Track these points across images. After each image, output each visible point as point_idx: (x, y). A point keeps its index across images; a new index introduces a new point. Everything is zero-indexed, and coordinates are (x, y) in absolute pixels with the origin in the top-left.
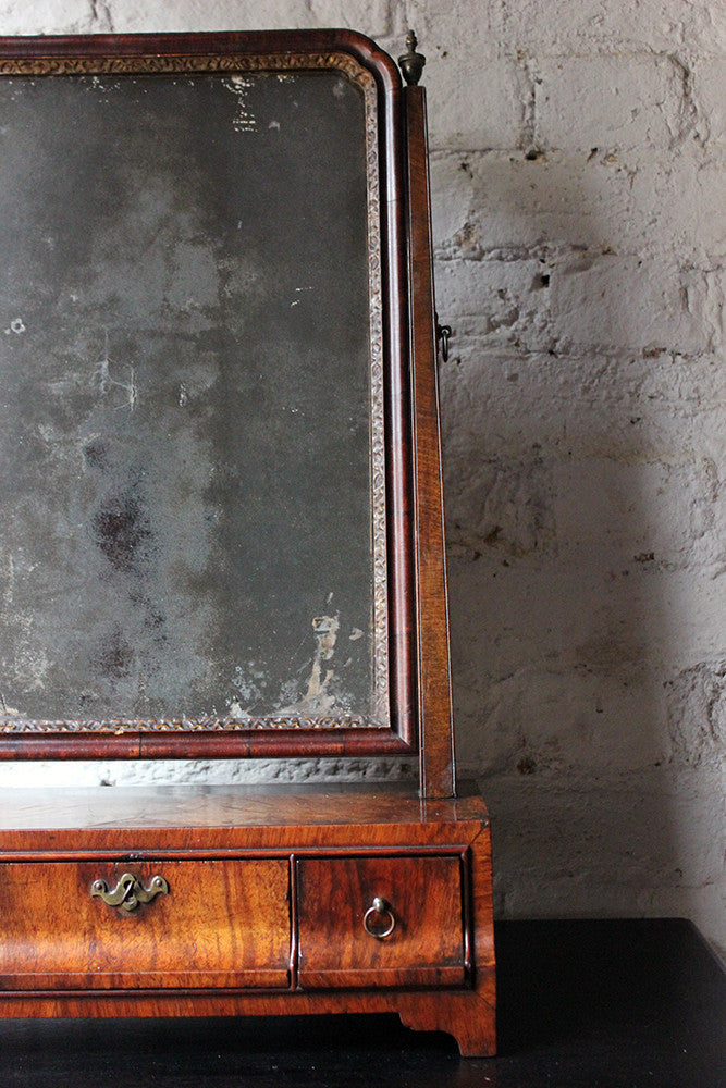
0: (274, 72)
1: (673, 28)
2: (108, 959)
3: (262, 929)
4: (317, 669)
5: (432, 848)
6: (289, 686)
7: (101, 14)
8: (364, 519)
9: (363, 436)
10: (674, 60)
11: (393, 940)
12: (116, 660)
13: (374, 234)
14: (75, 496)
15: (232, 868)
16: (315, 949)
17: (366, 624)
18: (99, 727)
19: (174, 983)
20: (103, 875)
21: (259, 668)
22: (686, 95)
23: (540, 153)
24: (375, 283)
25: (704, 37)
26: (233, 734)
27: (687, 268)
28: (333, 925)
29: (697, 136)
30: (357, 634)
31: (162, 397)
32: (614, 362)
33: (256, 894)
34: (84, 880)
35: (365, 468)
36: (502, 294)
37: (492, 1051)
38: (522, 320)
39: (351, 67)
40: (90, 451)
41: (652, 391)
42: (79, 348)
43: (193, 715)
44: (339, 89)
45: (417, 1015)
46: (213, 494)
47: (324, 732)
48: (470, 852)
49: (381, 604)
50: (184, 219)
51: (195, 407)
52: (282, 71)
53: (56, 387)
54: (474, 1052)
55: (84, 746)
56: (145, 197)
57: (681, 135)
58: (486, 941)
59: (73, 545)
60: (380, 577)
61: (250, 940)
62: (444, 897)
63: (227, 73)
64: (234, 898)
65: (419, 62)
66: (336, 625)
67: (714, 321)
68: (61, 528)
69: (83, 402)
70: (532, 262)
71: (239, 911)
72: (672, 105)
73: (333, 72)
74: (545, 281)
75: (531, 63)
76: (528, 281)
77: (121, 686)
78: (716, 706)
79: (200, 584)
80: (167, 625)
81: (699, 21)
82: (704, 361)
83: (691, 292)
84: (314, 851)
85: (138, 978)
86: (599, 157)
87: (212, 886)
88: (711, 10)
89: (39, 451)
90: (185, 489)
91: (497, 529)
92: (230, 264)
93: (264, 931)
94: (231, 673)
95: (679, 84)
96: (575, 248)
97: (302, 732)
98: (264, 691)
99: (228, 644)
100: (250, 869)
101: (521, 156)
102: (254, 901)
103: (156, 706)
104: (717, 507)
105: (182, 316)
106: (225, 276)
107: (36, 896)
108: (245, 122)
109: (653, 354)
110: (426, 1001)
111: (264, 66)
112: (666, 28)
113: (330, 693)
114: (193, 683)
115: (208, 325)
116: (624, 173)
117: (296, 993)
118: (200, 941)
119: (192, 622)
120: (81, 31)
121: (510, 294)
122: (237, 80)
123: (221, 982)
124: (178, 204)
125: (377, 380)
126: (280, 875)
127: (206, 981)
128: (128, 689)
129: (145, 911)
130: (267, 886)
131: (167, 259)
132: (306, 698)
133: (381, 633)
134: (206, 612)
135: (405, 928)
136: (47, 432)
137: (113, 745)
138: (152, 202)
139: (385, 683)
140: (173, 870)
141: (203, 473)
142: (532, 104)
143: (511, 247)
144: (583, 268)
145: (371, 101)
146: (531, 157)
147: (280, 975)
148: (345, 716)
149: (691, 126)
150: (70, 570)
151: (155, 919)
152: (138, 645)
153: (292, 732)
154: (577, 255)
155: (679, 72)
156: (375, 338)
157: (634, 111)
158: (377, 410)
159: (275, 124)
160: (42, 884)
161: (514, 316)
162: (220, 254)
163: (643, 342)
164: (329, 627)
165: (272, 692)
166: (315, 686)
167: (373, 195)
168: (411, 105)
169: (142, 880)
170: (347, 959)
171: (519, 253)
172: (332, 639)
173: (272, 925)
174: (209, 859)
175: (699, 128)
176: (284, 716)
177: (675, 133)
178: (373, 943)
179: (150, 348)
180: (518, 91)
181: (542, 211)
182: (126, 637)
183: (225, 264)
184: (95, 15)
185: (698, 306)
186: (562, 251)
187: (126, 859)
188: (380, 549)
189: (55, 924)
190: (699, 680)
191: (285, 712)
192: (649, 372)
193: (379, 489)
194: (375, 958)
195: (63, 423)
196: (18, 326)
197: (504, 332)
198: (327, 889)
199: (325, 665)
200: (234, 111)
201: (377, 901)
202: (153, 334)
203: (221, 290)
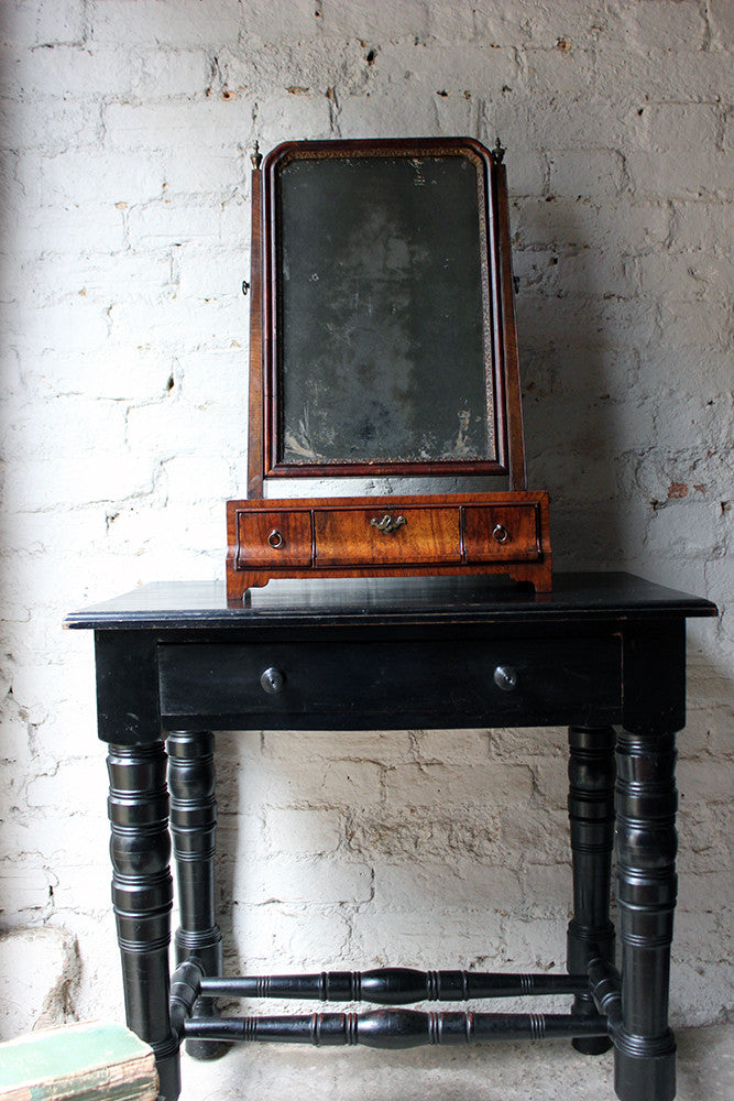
0: (433, 157)
1: (618, 136)
2: (380, 552)
3: (448, 539)
4: (460, 435)
5: (522, 503)
6: (448, 443)
7: (335, 128)
8: (481, 367)
9: (480, 328)
10: (618, 152)
11: (506, 544)
12: (367, 432)
13: (483, 234)
14: (345, 356)
15: (434, 512)
16: (473, 547)
17: (483, 414)
18: (360, 461)
19: (410, 561)
20: (377, 516)
21: (433, 434)
22: (624, 170)
23: (553, 198)
24: (485, 257)
25: (633, 141)
26: (423, 463)
27: (625, 255)
28: (479, 537)
29: (630, 190)
30: (479, 419)
31: (384, 309)
32: (589, 301)
33: (445, 524)
34: (369, 518)
35: (481, 342)
36: (534, 267)
37: (550, 589)
38: (544, 280)
39: (469, 154)
40: (351, 335)
41: (608, 315)
42: (345, 287)
43: (404, 456)
44: (464, 165)
45: (517, 574)
46: (408, 356)
47: (466, 462)
48: (539, 504)
49: (490, 405)
50: (392, 227)
51: (400, 315)
52: (437, 157)
53: (333, 306)
54: (542, 590)
55: (355, 470)
56: (374, 216)
57: (622, 190)
58: (546, 544)
59: (345, 379)
60: (489, 393)
61: (442, 544)
62: (528, 524)
63: (411, 158)
64: (435, 526)
65: (502, 153)
66: (469, 415)
67: (637, 280)
68: (339, 371)
69: (347, 313)
70: (549, 252)
71: (437, 532)
72: (617, 174)
73: (461, 157)
74: (555, 261)
75: (548, 153)
76: (547, 261)
77: (369, 443)
78: (639, 470)
79: (405, 396)
80: (390, 415)
81: (630, 133)
82: (633, 301)
83: (627, 267)
84: (470, 504)
85: (395, 559)
86: (582, 200)
87: (424, 521)
88: (637, 128)
89: (327, 335)
90: (397, 352)
91: (533, 383)
92: (415, 248)
93: (449, 540)
94: (420, 436)
95: (621, 166)
96: (570, 245)
97: (455, 462)
98: (436, 445)
99: (419, 423)
100: (442, 512)
101: (543, 199)
102: (444, 527)
103: (386, 452)
104: (639, 372)
105: (393, 272)
106: (412, 254)
107: (347, 526)
108: (420, 181)
109: (608, 298)
110: (521, 568)
111: (428, 153)
112: (614, 137)
113: (467, 446)
114: (402, 442)
115: (404, 276)
116: (594, 208)
117: (465, 565)
118: (420, 544)
119: (403, 413)
120: (325, 138)
121: (538, 268)
122: (416, 161)
123: (431, 561)
124: (389, 220)
125: (486, 302)
126: (456, 515)
127: (425, 560)
128: (373, 445)
129: (395, 532)
130: (449, 521)
131: (385, 246)
132: (456, 448)
133: (490, 418)
134: (408, 409)
135: (510, 538)
136: (330, 327)
137: (368, 469)
138: (377, 220)
139: (493, 441)
140: (408, 514)
141: (405, 346)
142: (549, 173)
143: (539, 244)
144: (575, 254)
145: (480, 171)
146: (548, 200)
147: (458, 557)
148: (474, 456)
149: (627, 185)
150: (344, 390)
151: (400, 536)
152: (377, 425)
153: (450, 463)
154: (571, 248)
155: (621, 158)
156: (485, 283)
157: (599, 178)
158: (486, 316)
159: (434, 182)
160: (349, 520)
161: (541, 277)
162: (409, 243)
163: (604, 291)
164: (465, 416)
165: (440, 446)
166: (460, 443)
167: (482, 216)
168: (499, 173)
169: (394, 519)
170: (486, 550)
171: (543, 247)
172: (467, 422)
173: (452, 538)
174: (425, 508)
175: (631, 186)
176: (445, 456)
177: (619, 188)
178: (497, 545)
179: (378, 287)
180: (541, 168)
181: (554, 226)
182: (371, 421)
183: (413, 248)
184: (332, 129)
185: (630, 274)
186: (564, 246)
187: (386, 509)
188: (489, 379)
189: (355, 538)
190: (631, 457)
191: (447, 454)
192: (607, 306)
193: (488, 352)
194: (499, 550)
195: (338, 322)
196: (315, 277)
197: (535, 286)
198: (476, 522)
199: (464, 433)
200: (414, 175)
201: (499, 526)
202: (379, 281)
203: (411, 261)
